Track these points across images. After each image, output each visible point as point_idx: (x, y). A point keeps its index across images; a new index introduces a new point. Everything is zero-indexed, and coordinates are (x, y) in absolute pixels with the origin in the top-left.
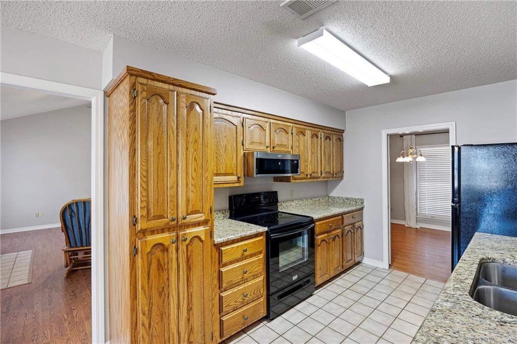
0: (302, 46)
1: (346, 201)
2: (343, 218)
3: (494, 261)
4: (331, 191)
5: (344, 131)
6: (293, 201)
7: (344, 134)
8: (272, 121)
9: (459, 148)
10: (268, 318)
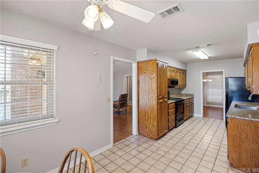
0: (192, 53)
1: (187, 95)
2: (189, 100)
3: (238, 105)
4: (181, 92)
5: (186, 70)
6: (172, 94)
7: (186, 72)
8: (171, 68)
9: (228, 78)
10: (176, 127)
